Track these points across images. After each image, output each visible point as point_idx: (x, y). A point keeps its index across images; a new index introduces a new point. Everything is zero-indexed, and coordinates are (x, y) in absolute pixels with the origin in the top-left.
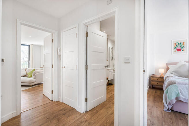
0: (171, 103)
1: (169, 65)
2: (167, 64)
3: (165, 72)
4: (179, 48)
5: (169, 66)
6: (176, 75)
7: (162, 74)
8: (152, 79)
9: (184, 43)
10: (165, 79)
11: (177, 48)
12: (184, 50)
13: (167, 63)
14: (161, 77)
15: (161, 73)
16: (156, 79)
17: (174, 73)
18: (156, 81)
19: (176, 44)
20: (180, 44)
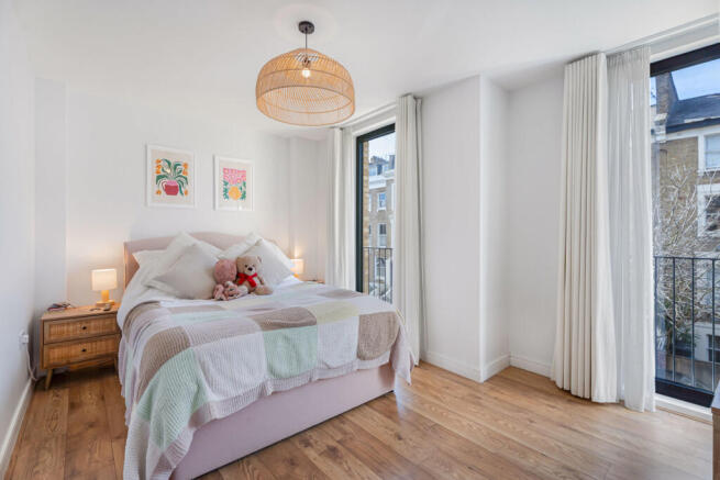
0: (169, 457)
1: (136, 251)
2: (130, 248)
3: (119, 284)
4: (173, 181)
5: (137, 256)
6: (168, 294)
7: (106, 297)
8: (52, 333)
9: (186, 165)
10: (128, 321)
11: (165, 181)
12: (186, 193)
13: (127, 240)
14: (101, 311)
15: (99, 292)
16: (73, 330)
17: (159, 285)
18: (78, 341)
19: (162, 163)
20: (175, 169)
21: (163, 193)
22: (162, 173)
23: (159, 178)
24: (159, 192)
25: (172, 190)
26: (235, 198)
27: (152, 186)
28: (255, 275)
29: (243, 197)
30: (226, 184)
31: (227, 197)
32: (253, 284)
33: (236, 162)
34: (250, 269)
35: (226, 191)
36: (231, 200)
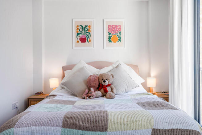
4: (84, 36)
9: (90, 27)
11: (80, 36)
12: (90, 41)
19: (79, 27)
20: (85, 29)
21: (80, 42)
22: (79, 32)
23: (78, 34)
24: (78, 42)
25: (83, 40)
26: (115, 42)
27: (75, 39)
28: (109, 85)
29: (120, 40)
30: (110, 34)
31: (110, 41)
32: (106, 91)
33: (115, 21)
34: (104, 81)
35: (110, 38)
36: (113, 42)
